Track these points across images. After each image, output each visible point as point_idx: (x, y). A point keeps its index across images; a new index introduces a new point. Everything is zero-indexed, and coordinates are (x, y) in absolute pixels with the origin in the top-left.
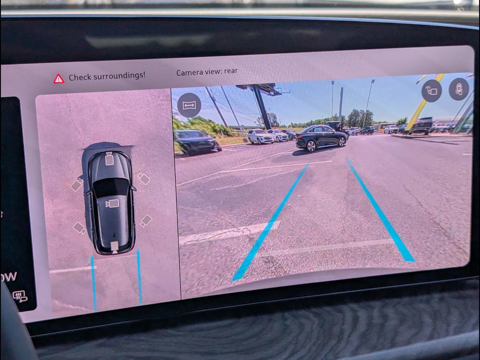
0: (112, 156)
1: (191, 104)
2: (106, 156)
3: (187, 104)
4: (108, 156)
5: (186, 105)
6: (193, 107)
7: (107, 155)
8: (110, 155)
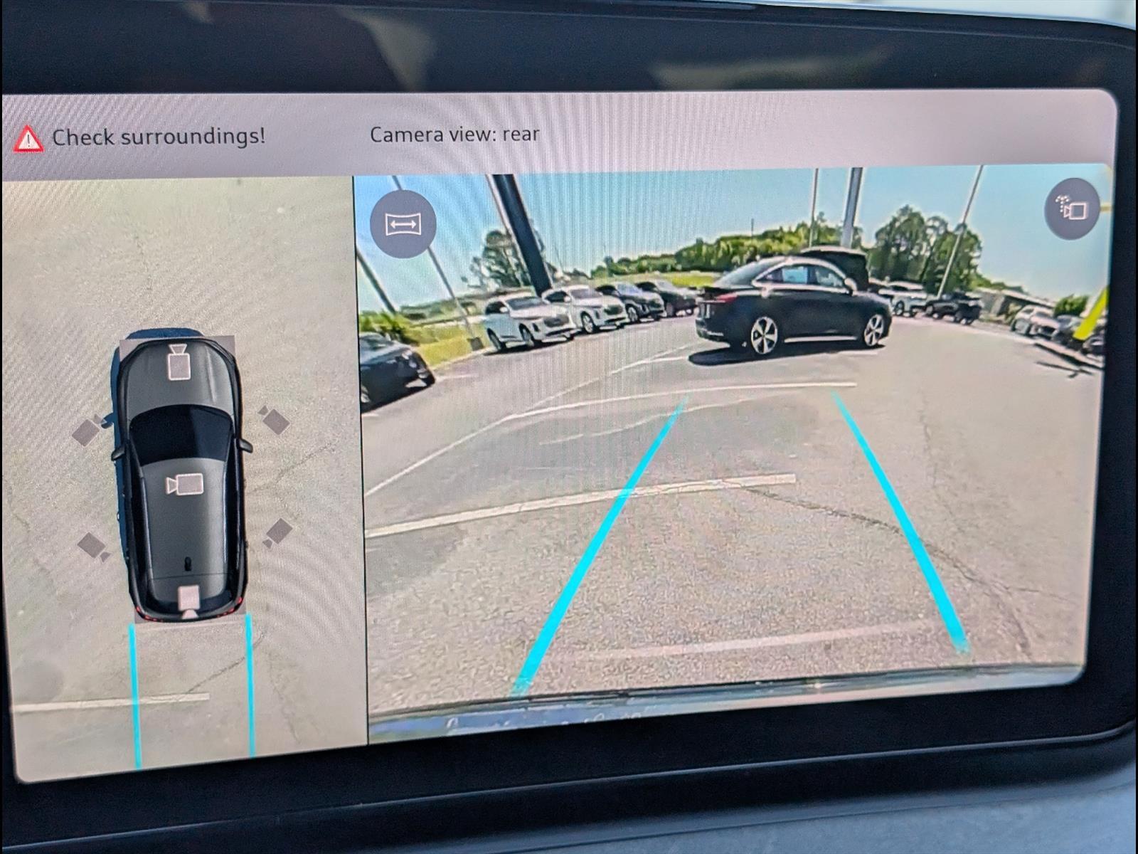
0: (188, 355)
1: (409, 220)
2: (170, 355)
3: (398, 220)
4: (175, 354)
5: (394, 224)
6: (414, 230)
7: (171, 352)
8: (181, 352)
